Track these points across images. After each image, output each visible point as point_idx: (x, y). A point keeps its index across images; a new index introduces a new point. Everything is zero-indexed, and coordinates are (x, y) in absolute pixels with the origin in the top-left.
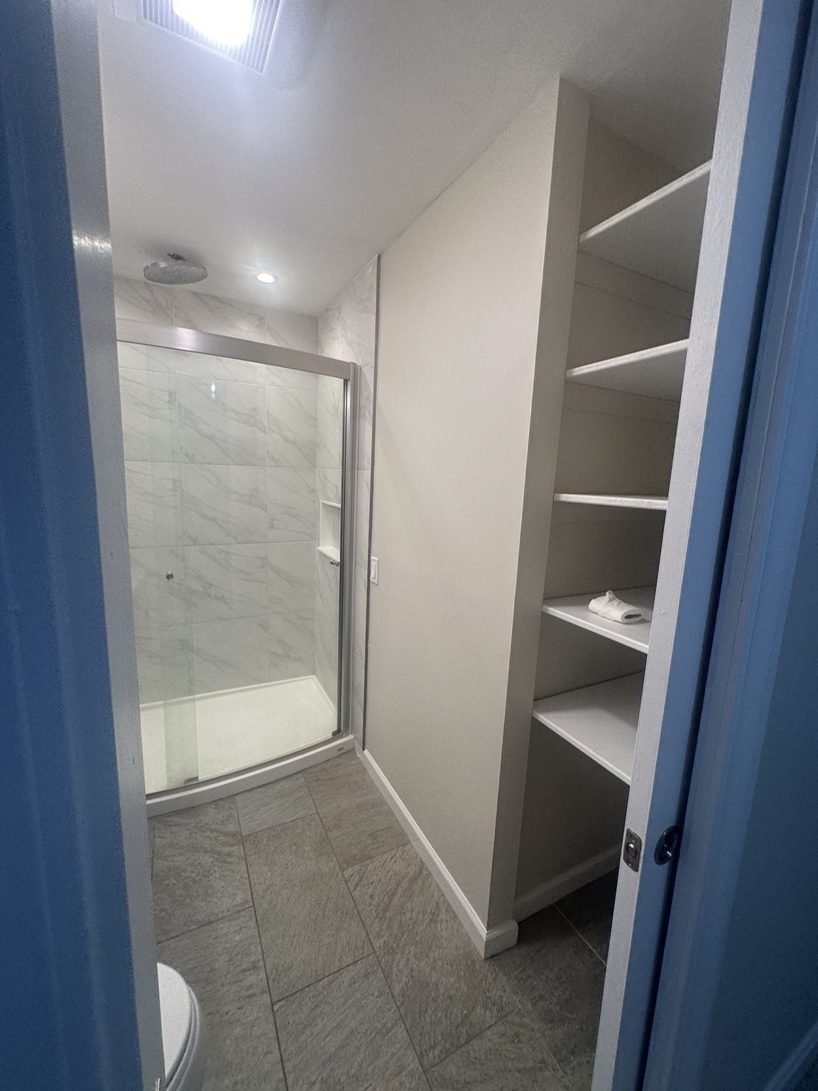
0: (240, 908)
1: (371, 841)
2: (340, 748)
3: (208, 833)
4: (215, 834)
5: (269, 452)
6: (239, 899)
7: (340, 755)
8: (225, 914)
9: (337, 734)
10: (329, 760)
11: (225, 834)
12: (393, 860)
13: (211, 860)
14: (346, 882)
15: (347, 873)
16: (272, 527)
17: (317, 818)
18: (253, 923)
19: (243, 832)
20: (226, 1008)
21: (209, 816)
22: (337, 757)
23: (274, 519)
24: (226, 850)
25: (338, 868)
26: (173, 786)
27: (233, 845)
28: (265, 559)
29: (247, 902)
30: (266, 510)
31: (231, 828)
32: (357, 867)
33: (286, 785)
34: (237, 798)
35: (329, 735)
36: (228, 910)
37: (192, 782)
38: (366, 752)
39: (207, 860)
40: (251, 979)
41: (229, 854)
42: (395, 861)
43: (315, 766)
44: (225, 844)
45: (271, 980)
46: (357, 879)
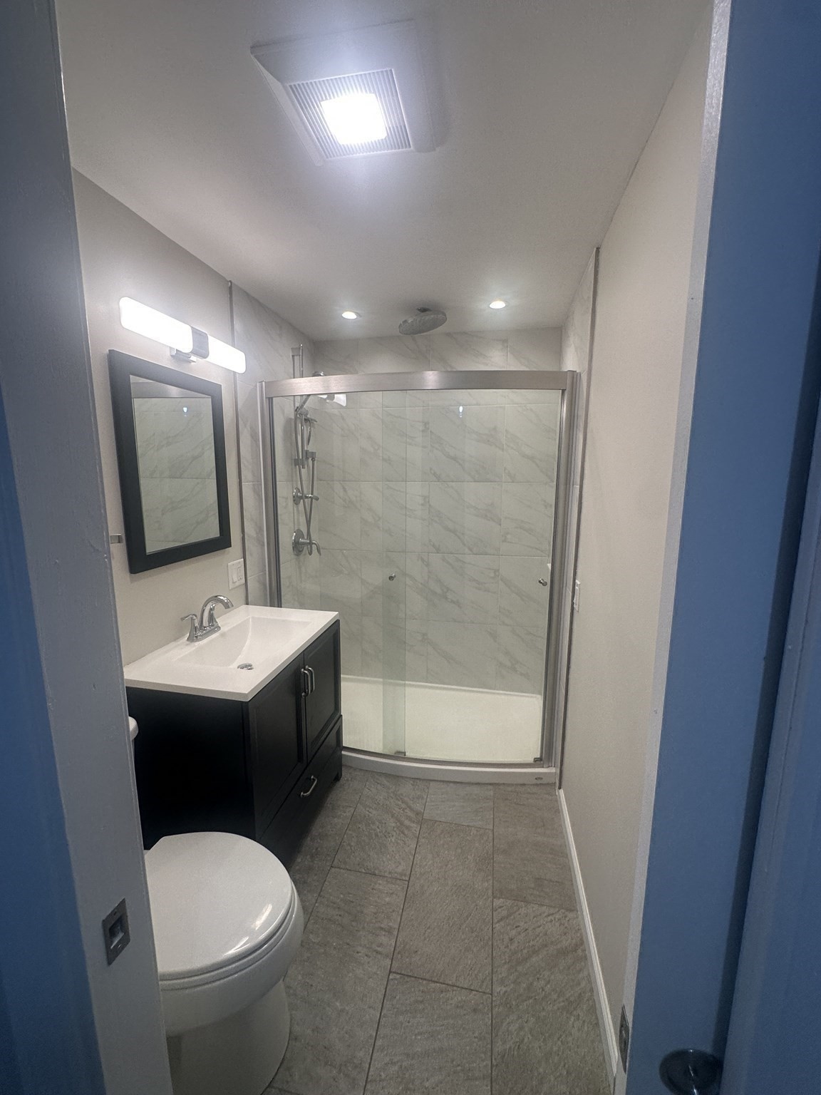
0: (398, 877)
1: (533, 885)
2: (539, 777)
3: (400, 803)
4: (403, 806)
5: (505, 469)
6: (400, 869)
7: (537, 785)
8: (386, 874)
9: (538, 762)
10: (524, 785)
11: (411, 809)
12: (550, 918)
13: (394, 825)
14: (493, 910)
15: (497, 902)
16: (505, 541)
17: (491, 835)
18: (402, 895)
19: (425, 815)
20: (359, 949)
21: (407, 789)
22: (534, 785)
23: (508, 533)
24: (407, 822)
25: (490, 892)
26: (386, 752)
27: (414, 822)
28: (496, 571)
29: (405, 875)
30: (500, 525)
31: (418, 807)
32: (509, 903)
33: (476, 790)
34: (432, 784)
35: (531, 760)
36: (390, 873)
37: (400, 755)
38: (562, 791)
39: (392, 823)
40: (383, 939)
41: (408, 828)
42: (551, 921)
43: (509, 785)
44: (409, 818)
45: (396, 952)
46: (505, 913)
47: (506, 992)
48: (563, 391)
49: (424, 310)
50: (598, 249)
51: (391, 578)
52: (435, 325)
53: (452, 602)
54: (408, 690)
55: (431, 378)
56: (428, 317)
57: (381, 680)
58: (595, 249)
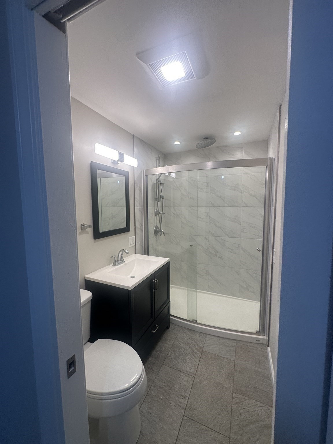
0: (190, 374)
1: (252, 390)
2: (258, 340)
3: (193, 342)
4: (195, 343)
5: (243, 201)
6: (191, 371)
7: (257, 343)
8: (185, 372)
9: (258, 333)
10: (251, 342)
11: (198, 346)
12: (260, 408)
13: (190, 351)
14: (233, 398)
15: (235, 395)
16: (243, 232)
17: (234, 363)
18: (191, 382)
19: (204, 349)
20: (171, 402)
21: (196, 336)
22: (256, 343)
23: (244, 229)
24: (196, 351)
25: (231, 390)
26: (188, 319)
27: (198, 351)
28: (239, 245)
29: (193, 374)
30: (241, 225)
31: (201, 345)
32: (240, 396)
33: (228, 342)
34: (208, 336)
35: (254, 331)
36: (187, 372)
37: (194, 321)
38: (269, 348)
39: (189, 350)
40: (182, 400)
41: (196, 353)
42: (261, 410)
43: (244, 341)
44: (197, 349)
45: (187, 408)
46: (238, 401)
47: (236, 439)
48: (267, 166)
49: (206, 138)
50: (281, 106)
51: (191, 245)
52: (212, 143)
53: (219, 257)
54: (198, 294)
55: (210, 164)
56: (208, 141)
57: (187, 288)
58: (279, 106)
